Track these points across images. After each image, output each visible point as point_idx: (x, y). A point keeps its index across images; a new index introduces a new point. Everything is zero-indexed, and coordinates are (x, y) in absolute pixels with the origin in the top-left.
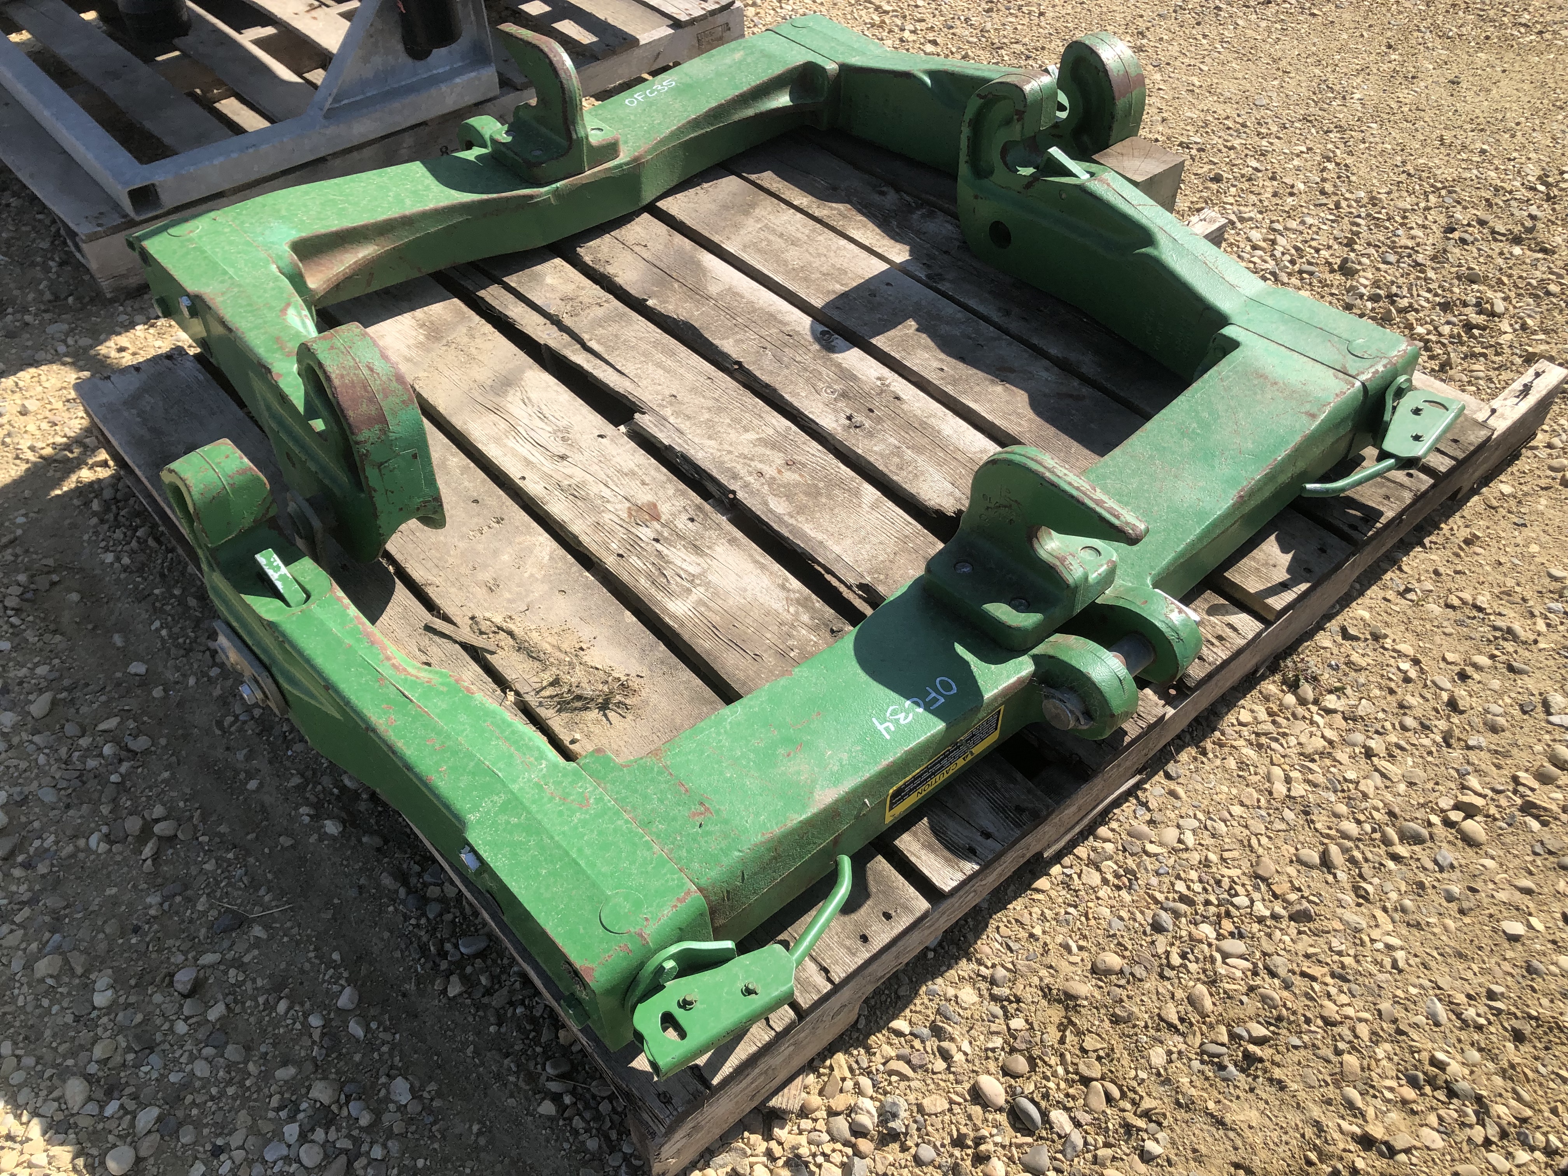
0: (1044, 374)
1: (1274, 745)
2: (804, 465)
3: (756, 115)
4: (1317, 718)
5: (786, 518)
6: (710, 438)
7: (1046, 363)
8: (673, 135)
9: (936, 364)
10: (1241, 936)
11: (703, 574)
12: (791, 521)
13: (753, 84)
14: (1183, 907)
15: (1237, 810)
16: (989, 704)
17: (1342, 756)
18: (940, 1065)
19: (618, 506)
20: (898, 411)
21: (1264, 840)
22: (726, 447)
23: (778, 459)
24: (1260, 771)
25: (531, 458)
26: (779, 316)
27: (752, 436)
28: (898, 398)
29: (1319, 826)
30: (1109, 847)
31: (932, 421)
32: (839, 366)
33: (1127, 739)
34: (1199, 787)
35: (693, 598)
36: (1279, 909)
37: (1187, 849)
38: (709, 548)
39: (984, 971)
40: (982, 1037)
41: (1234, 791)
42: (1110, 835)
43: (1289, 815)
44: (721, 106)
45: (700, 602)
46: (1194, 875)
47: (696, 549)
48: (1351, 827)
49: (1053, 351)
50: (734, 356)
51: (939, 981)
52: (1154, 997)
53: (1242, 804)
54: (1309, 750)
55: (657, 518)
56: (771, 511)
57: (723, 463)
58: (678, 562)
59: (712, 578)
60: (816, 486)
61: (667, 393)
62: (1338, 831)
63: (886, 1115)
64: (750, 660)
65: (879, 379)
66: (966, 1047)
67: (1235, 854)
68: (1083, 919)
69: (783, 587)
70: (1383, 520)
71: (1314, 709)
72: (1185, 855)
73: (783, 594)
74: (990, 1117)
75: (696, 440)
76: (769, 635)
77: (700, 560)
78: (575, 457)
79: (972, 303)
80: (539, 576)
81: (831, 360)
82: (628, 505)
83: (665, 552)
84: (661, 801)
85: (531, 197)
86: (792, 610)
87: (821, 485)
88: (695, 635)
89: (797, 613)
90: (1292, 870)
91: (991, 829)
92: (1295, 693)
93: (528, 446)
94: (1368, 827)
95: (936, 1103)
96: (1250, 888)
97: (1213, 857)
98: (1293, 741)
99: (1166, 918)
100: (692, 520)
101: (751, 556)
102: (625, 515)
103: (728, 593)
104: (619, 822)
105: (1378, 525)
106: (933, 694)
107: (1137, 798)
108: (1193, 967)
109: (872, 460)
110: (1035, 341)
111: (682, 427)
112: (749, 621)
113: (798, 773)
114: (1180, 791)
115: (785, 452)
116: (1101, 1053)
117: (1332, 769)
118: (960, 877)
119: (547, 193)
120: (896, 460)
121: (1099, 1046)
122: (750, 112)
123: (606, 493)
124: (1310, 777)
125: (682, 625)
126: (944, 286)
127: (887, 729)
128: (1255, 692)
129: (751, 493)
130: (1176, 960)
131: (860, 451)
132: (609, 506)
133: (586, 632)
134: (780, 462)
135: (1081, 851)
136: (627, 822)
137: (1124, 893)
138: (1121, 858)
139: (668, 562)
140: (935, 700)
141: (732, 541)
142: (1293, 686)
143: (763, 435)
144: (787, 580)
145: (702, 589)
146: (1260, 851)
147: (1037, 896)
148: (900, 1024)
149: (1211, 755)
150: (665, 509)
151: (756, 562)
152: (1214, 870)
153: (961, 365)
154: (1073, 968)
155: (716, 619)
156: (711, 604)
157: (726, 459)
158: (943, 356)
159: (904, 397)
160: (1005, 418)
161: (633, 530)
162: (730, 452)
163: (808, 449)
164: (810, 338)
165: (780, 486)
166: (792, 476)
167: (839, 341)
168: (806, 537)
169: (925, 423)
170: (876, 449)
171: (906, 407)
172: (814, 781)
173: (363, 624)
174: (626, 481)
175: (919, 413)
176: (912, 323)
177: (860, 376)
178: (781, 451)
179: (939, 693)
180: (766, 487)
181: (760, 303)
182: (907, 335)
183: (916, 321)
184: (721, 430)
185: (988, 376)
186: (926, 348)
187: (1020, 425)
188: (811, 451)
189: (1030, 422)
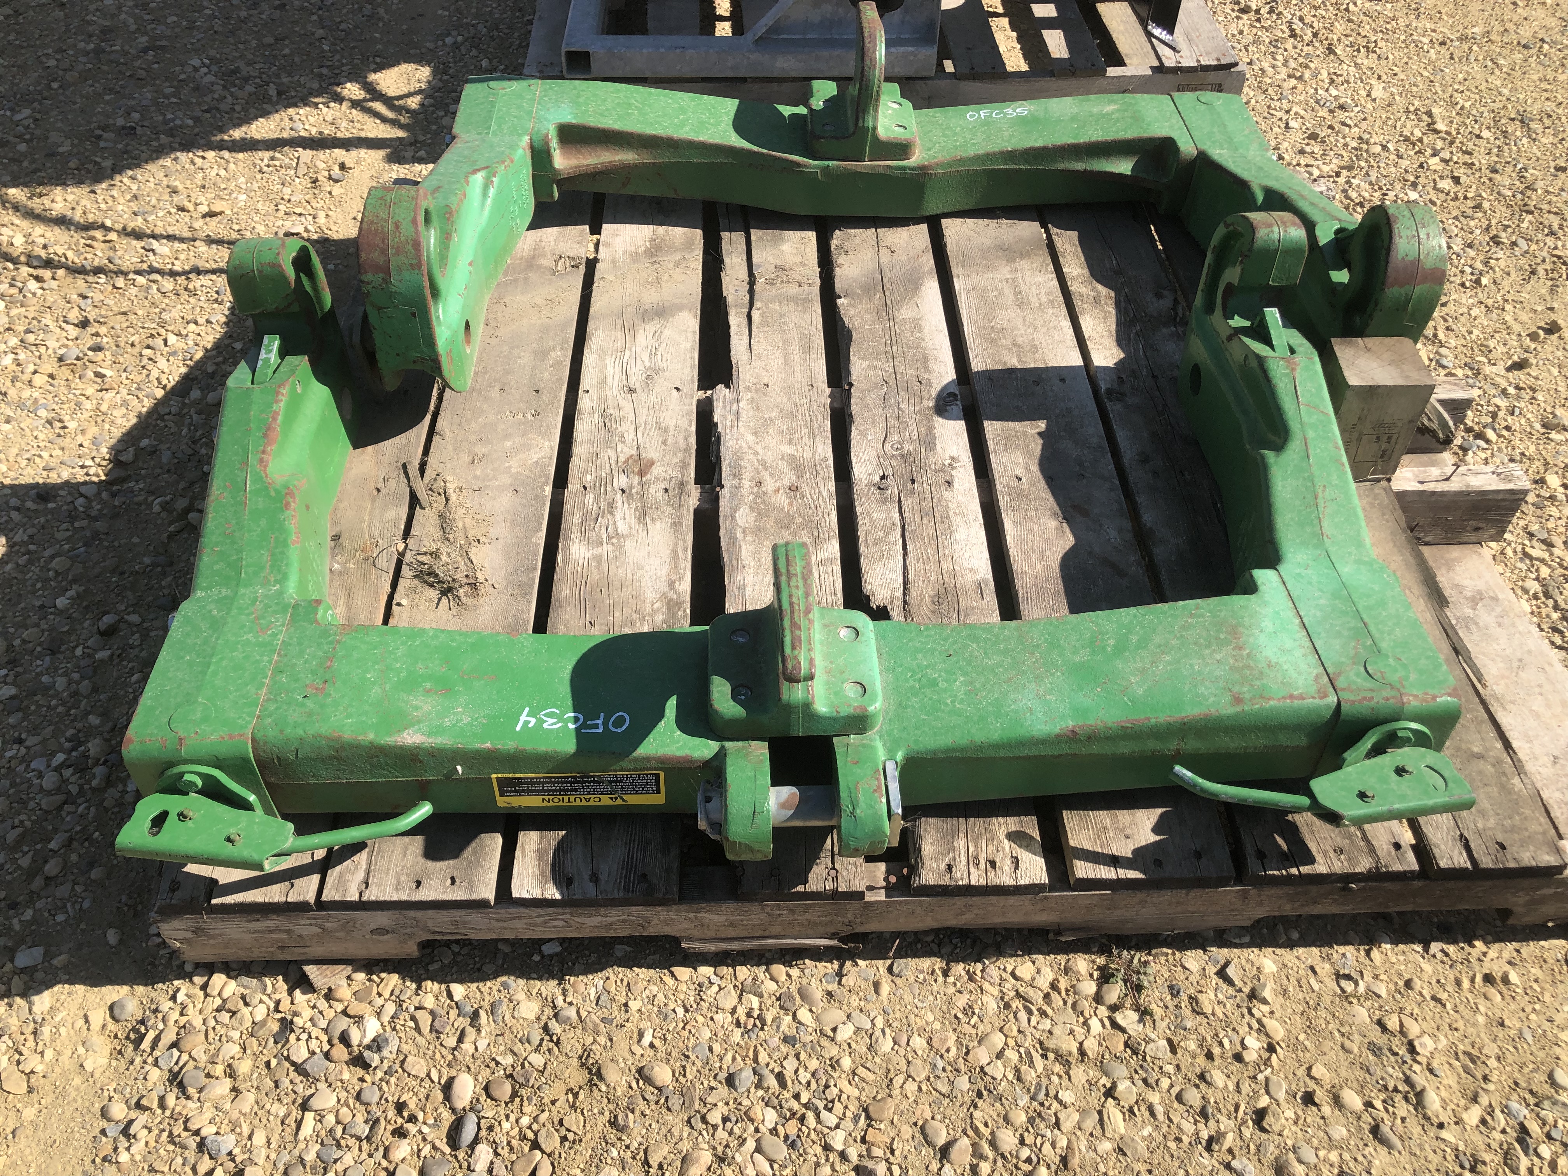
0: (1113, 534)
1: (1023, 1015)
2: (802, 496)
3: (1085, 172)
4: (1094, 1023)
5: (738, 531)
6: (755, 434)
7: (1128, 524)
8: (977, 158)
9: (1019, 472)
10: (792, 1146)
11: (626, 537)
12: (739, 534)
13: (1094, 139)
14: (772, 1082)
15: (918, 1042)
16: (636, 760)
17: (1079, 1073)
18: (452, 1042)
19: (626, 450)
20: (936, 495)
21: (911, 1087)
22: (759, 448)
23: (789, 477)
24: (981, 1027)
25: (609, 381)
26: (932, 362)
27: (789, 450)
28: (949, 483)
29: (977, 1114)
30: (771, 986)
31: (957, 521)
32: (930, 430)
33: (800, 888)
34: (908, 998)
35: (598, 551)
36: (853, 1153)
37: (833, 1040)
38: (653, 519)
39: (560, 1001)
40: (502, 1048)
41: (937, 1026)
42: (783, 978)
43: (963, 1083)
44: (1045, 148)
45: (598, 559)
46: (814, 1064)
47: (642, 515)
48: (1008, 1140)
49: (1147, 518)
50: (854, 377)
51: (521, 982)
52: (664, 1131)
53: (929, 1042)
54: (1051, 1044)
55: (641, 473)
56: (733, 518)
57: (741, 459)
58: (618, 517)
59: (628, 544)
60: (793, 518)
61: (765, 380)
62: (993, 1133)
63: (377, 1045)
64: (581, 624)
65: (952, 458)
66: (482, 1044)
67: (870, 1077)
68: (681, 1025)
69: (671, 584)
70: (1305, 869)
71: (1103, 1011)
72: (825, 1042)
73: (664, 588)
74: (441, 1109)
75: (742, 430)
76: (617, 614)
77: (635, 525)
78: (641, 396)
79: (1122, 435)
80: (513, 470)
81: (930, 420)
82: (634, 452)
83: (619, 504)
84: (306, 662)
85: (798, 165)
86: (656, 606)
87: (798, 520)
88: (564, 580)
89: (658, 609)
90: (907, 1131)
91: (603, 877)
92: (1100, 986)
93: (618, 369)
94: (1025, 1153)
95: (417, 1065)
96: (849, 1114)
97: (847, 1063)
98: (1046, 1024)
99: (747, 1078)
100: (666, 490)
101: (676, 544)
102: (622, 459)
103: (626, 563)
104: (266, 658)
105: (1294, 871)
106: (600, 722)
107: (841, 966)
108: (721, 1134)
109: (861, 522)
110: (1141, 500)
111: (743, 414)
112: (616, 594)
113: (416, 708)
114: (885, 989)
115: (800, 477)
116: (571, 1136)
117: (1055, 1079)
118: (537, 894)
119: (815, 167)
120: (881, 534)
121: (574, 1129)
122: (1080, 166)
123: (630, 435)
124: (1024, 1068)
125: (564, 567)
126: (1114, 408)
127: (526, 723)
128: (1062, 958)
129: (734, 495)
130: (715, 1117)
131: (859, 510)
132: (620, 445)
133: (499, 530)
134: (787, 482)
135: (743, 972)
136: (270, 662)
137: (738, 1032)
138: (769, 1003)
139: (611, 513)
141: (676, 525)
142: (1105, 977)
143: (798, 454)
144: (680, 579)
145: (611, 548)
146: (896, 1092)
147: (668, 979)
148: (458, 990)
149: (951, 980)
150: (656, 470)
151: (675, 551)
152: (836, 1075)
153: (1042, 484)
154: (627, 1055)
155: (594, 576)
156: (604, 564)
157: (747, 457)
158: (1035, 468)
159: (956, 484)
160: (1026, 553)
161: (615, 474)
162: (756, 453)
163: (821, 485)
164: (934, 393)
165: (764, 502)
166: (782, 500)
167: (957, 408)
168: (737, 555)
169: (949, 518)
170: (875, 515)
171: (947, 494)
172: (419, 722)
173: (275, 419)
174: (654, 433)
175: (953, 506)
176: (1042, 425)
177: (938, 447)
178: (797, 475)
179: (605, 724)
180: (751, 497)
181: (929, 344)
182: (1024, 434)
183: (1048, 425)
184: (771, 432)
185: (1056, 508)
186: (1029, 453)
187: (1033, 566)
188: (822, 488)
189: (1046, 568)
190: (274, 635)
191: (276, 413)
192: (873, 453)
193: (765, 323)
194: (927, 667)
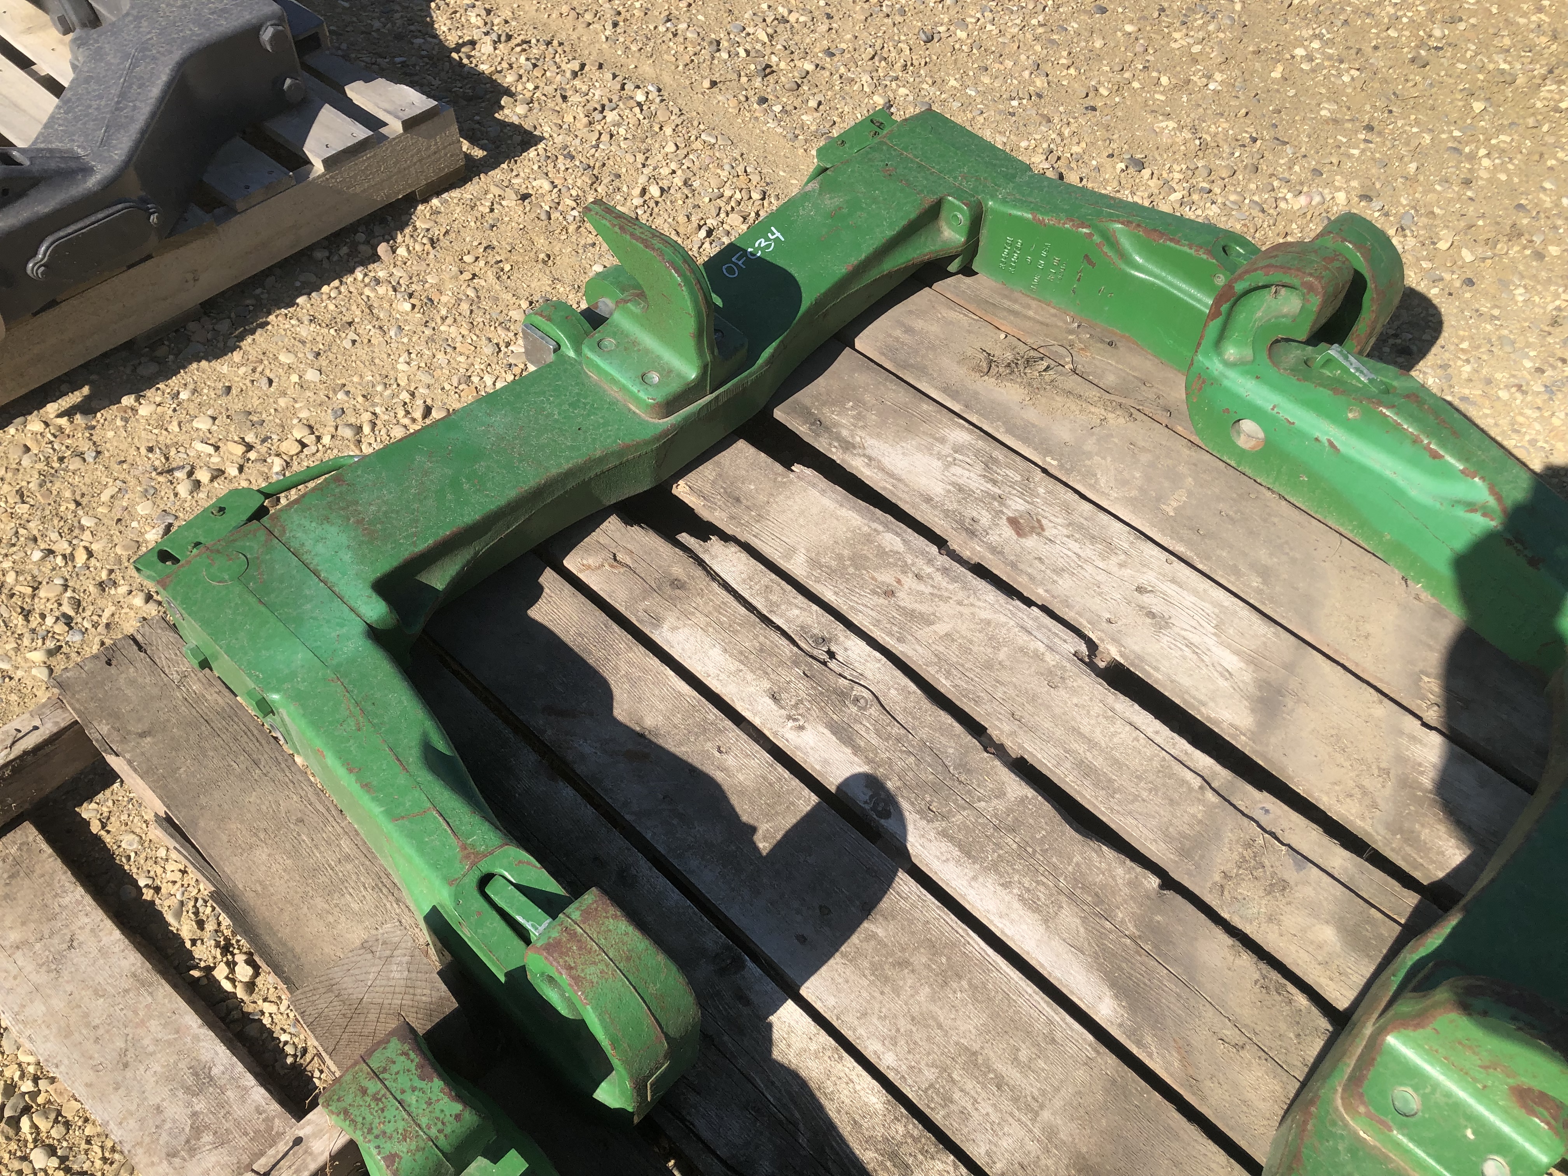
2: (874, 592)
5: (880, 528)
6: (989, 623)
9: (730, 761)
11: (948, 466)
12: (877, 525)
19: (1055, 531)
20: (775, 677)
22: (966, 611)
23: (906, 600)
25: (1174, 587)
26: (956, 853)
28: (776, 698)
31: (733, 665)
32: (856, 750)
38: (949, 491)
49: (568, 792)
55: (1013, 520)
56: (897, 534)
57: (964, 588)
61: (1062, 692)
65: (801, 728)
69: (871, 458)
73: (870, 451)
75: (1003, 619)
77: (954, 479)
78: (1128, 594)
81: (869, 761)
82: (1046, 533)
83: (989, 486)
86: (858, 439)
87: (851, 570)
89: (854, 436)
100: (976, 520)
101: (906, 485)
102: (1044, 521)
106: (740, 263)
110: (588, 812)
111: (1026, 637)
115: (899, 608)
120: (774, 598)
123: (1075, 546)
127: (773, 234)
129: (923, 553)
132: (1065, 532)
134: (902, 594)
139: (984, 476)
140: (739, 259)
150: (1008, 532)
153: (695, 761)
156: (931, 440)
157: (961, 595)
158: (719, 776)
159: (770, 701)
160: (645, 671)
161: (1028, 506)
162: (960, 603)
163: (874, 614)
164: (905, 805)
165: (895, 565)
166: (886, 577)
167: (862, 797)
168: (859, 512)
169: (741, 662)
170: (796, 612)
171: (766, 685)
172: (820, 194)
173: (1171, 240)
174: (1061, 563)
175: (750, 676)
176: (764, 846)
177: (827, 732)
178: (904, 608)
179: (736, 265)
180: (909, 562)
181: (990, 882)
182: (770, 817)
183: (756, 849)
184: (981, 636)
185: (661, 742)
186: (742, 793)
187: (629, 662)
188: (871, 612)
189: (616, 668)
190: (955, 178)
191: (1178, 242)
192: (868, 674)
193: (1164, 771)
194: (589, 415)
